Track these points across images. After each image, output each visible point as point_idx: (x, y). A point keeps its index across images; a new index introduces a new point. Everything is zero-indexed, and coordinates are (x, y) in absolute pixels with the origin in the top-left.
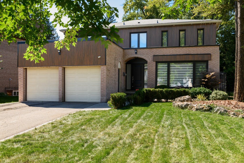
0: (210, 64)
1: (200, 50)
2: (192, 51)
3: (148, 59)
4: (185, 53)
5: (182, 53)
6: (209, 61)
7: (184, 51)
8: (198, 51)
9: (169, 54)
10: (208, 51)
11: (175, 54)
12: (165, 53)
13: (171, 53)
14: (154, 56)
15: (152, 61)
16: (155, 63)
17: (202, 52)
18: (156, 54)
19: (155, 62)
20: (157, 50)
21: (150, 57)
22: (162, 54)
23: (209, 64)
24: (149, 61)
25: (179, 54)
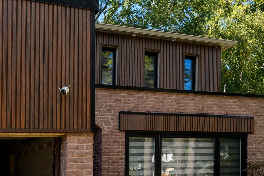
0: (250, 142)
1: (231, 105)
2: (216, 107)
3: (105, 122)
4: (200, 110)
5: (193, 112)
6: (249, 136)
7: (197, 106)
8: (227, 108)
9: (161, 111)
10: (247, 108)
11: (177, 111)
12: (152, 108)
13: (166, 107)
14: (121, 113)
15: (116, 131)
16: (123, 135)
17: (236, 111)
18: (127, 109)
19: (124, 133)
20: (129, 97)
21: (110, 115)
22: (143, 111)
23: (248, 144)
24: (108, 128)
25: (185, 112)
